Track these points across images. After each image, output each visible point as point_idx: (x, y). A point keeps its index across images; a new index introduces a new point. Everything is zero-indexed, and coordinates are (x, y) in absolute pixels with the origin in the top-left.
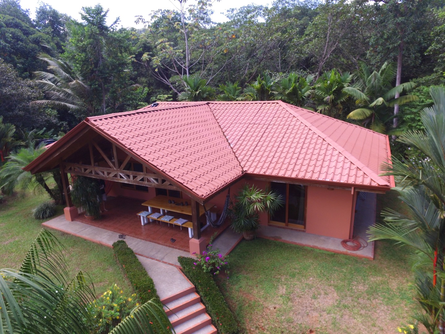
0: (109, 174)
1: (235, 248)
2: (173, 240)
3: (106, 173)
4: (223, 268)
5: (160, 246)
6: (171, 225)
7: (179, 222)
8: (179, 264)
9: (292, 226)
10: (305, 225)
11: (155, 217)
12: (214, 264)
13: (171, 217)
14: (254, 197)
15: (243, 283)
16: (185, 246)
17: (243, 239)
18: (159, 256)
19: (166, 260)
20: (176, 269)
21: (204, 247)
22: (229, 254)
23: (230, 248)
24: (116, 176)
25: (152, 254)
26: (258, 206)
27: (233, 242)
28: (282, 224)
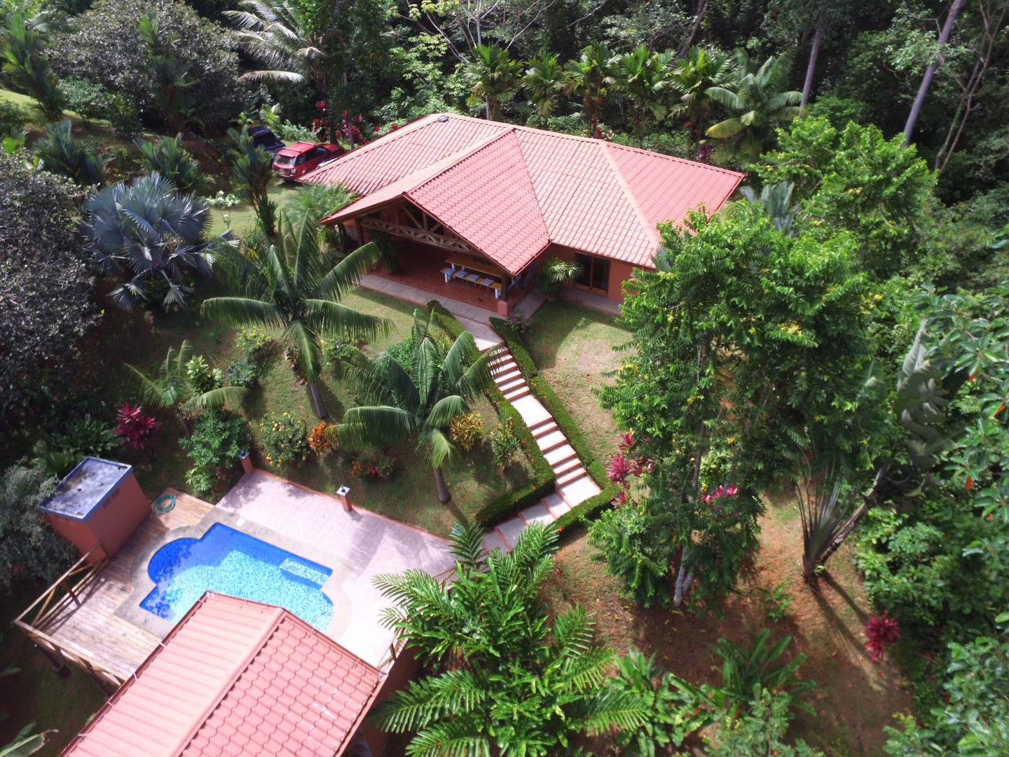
0: (416, 234)
1: (538, 310)
2: (481, 300)
3: (412, 233)
4: (528, 328)
5: (468, 306)
6: (478, 285)
7: (486, 283)
8: (489, 323)
9: (595, 290)
10: (606, 289)
11: (460, 275)
12: (520, 325)
13: (477, 277)
14: (557, 268)
15: (543, 341)
16: (493, 306)
17: (547, 301)
18: (470, 315)
19: (477, 319)
20: (486, 327)
21: (511, 309)
22: (532, 316)
23: (534, 309)
24: (424, 237)
25: (463, 313)
26: (560, 277)
27: (537, 305)
28: (586, 288)
